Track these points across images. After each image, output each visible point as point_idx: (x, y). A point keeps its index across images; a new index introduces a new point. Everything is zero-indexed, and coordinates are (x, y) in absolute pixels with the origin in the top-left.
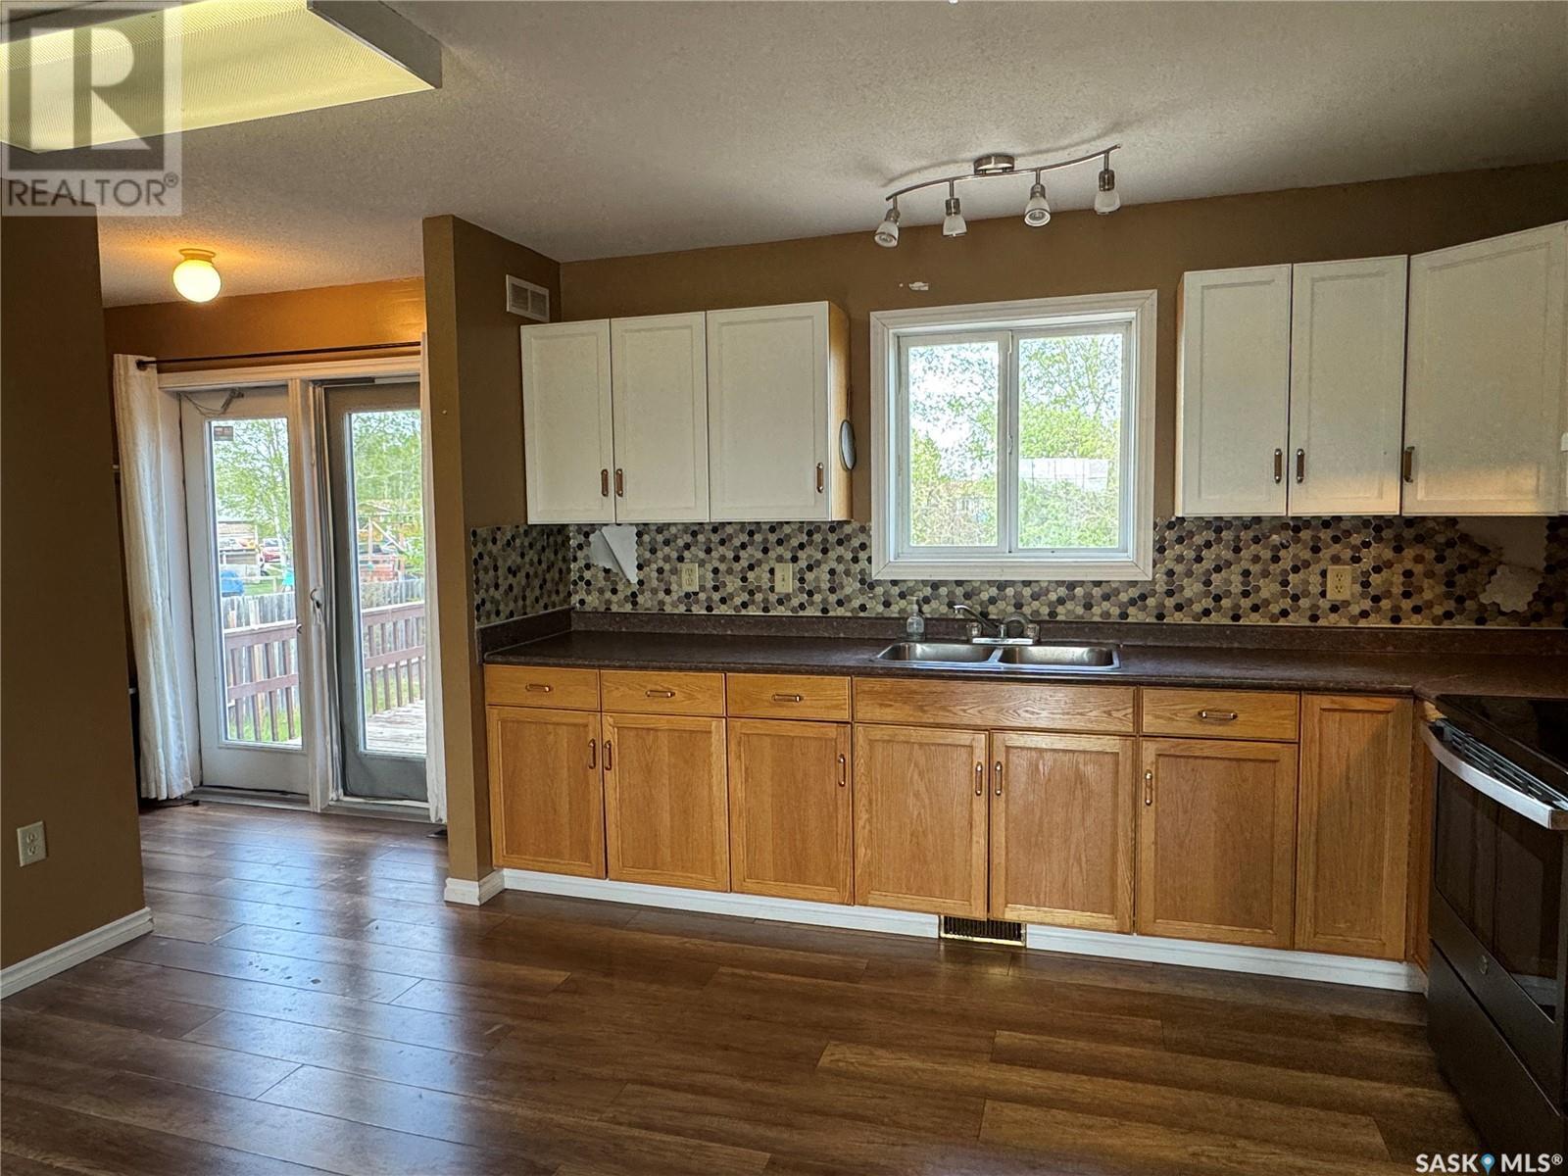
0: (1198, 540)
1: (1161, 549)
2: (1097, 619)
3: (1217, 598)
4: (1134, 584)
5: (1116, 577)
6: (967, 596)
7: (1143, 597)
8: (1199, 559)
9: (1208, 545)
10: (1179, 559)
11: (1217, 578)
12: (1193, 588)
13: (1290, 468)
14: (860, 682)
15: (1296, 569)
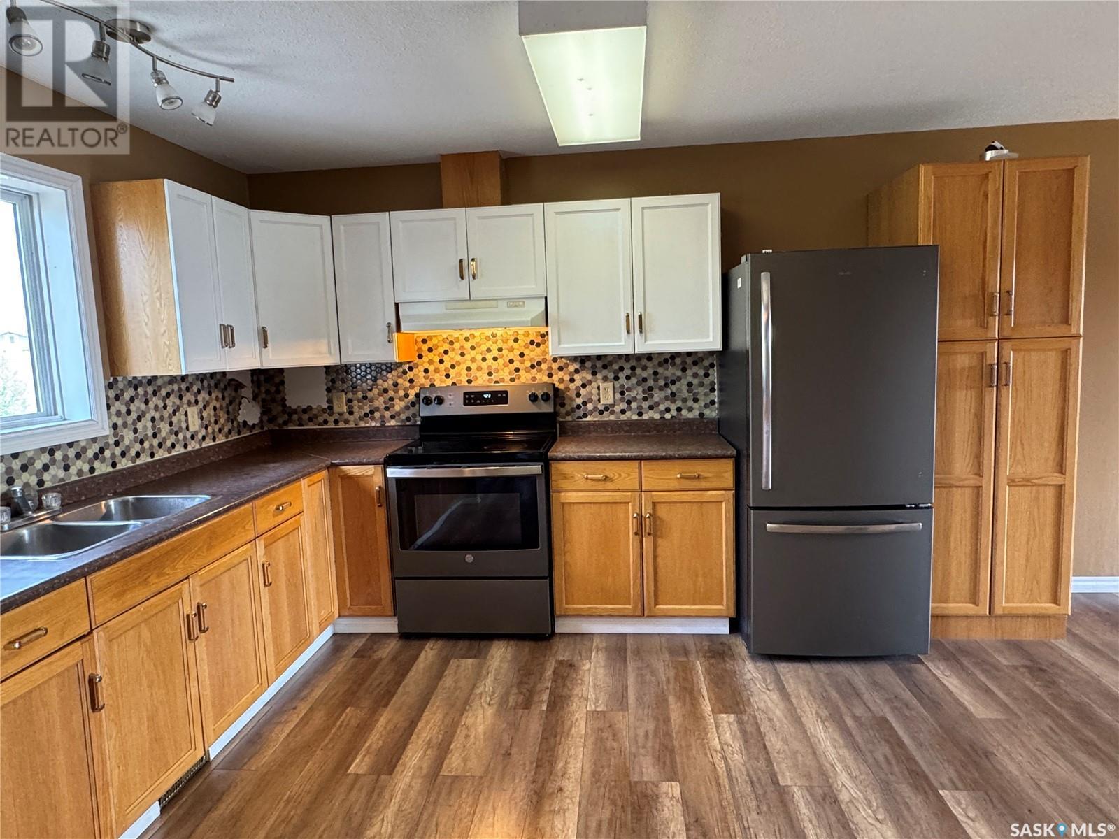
0: (127, 396)
1: (108, 407)
2: (75, 478)
3: (142, 442)
4: (94, 440)
5: (81, 436)
7: (102, 450)
8: (129, 412)
9: (132, 400)
10: (119, 414)
11: (140, 426)
12: (128, 436)
13: (228, 337)
14: (95, 580)
15: (174, 413)
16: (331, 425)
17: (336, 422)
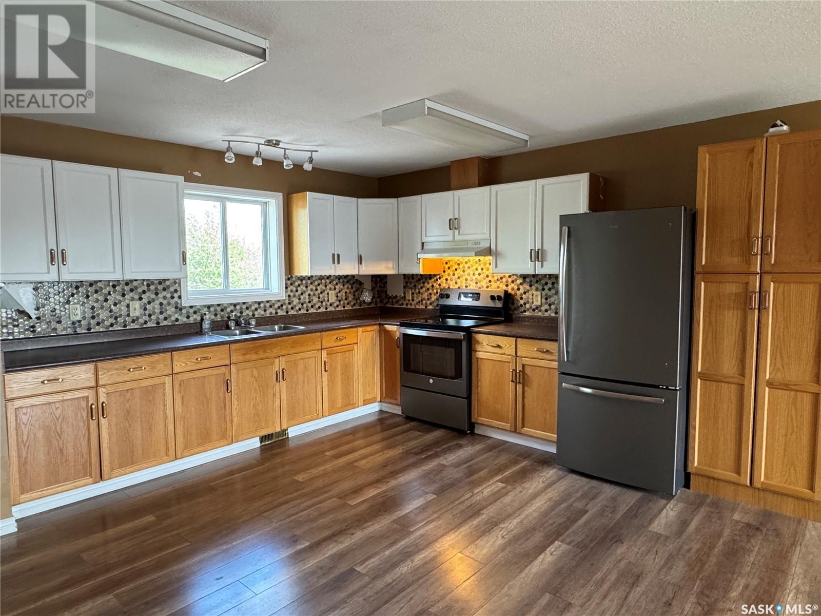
0: (297, 284)
1: (286, 288)
2: (268, 315)
3: (302, 304)
4: (279, 301)
5: (273, 299)
6: (222, 310)
7: (282, 305)
8: (297, 291)
9: (299, 285)
10: (292, 291)
11: (302, 297)
12: (296, 301)
13: (336, 259)
14: (233, 346)
15: (321, 293)
16: (404, 306)
17: (407, 305)
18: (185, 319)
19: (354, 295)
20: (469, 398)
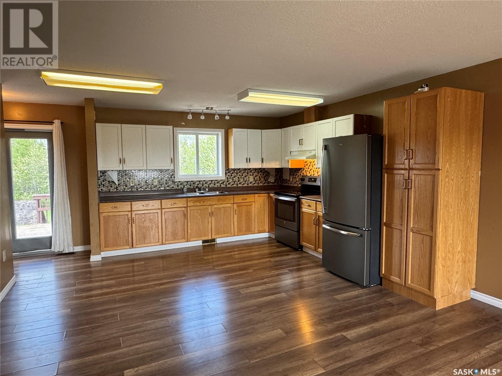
0: (231, 172)
1: (226, 174)
2: (216, 187)
3: (234, 182)
4: (222, 180)
5: (219, 179)
6: (194, 184)
7: (223, 182)
8: (232, 175)
9: (233, 173)
10: (229, 176)
11: (234, 179)
12: (231, 180)
13: (248, 160)
14: (189, 199)
15: (245, 177)
17: (290, 184)
18: (176, 187)
19: (265, 178)
20: (299, 231)
